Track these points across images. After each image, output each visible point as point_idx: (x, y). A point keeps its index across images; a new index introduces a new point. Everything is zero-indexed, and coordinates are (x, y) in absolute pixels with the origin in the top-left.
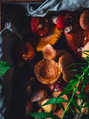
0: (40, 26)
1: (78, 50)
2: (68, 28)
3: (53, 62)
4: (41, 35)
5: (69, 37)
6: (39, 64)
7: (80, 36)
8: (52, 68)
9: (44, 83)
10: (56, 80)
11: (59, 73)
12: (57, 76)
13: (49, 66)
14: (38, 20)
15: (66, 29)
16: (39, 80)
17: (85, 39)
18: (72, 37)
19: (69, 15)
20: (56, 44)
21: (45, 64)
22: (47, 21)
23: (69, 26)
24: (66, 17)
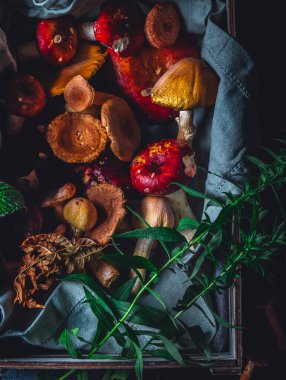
0: (57, 39)
1: (144, 93)
2: (119, 41)
3: (88, 119)
4: (61, 60)
5: (123, 66)
6: (57, 120)
7: (146, 64)
8: (87, 131)
9: (69, 161)
10: (96, 154)
11: (103, 140)
12: (97, 147)
13: (79, 128)
14: (52, 26)
15: (115, 43)
16: (59, 156)
17: (158, 72)
18: (127, 64)
19: (121, 13)
20: (93, 77)
21: (71, 123)
22: (72, 30)
23: (122, 37)
24: (115, 16)
